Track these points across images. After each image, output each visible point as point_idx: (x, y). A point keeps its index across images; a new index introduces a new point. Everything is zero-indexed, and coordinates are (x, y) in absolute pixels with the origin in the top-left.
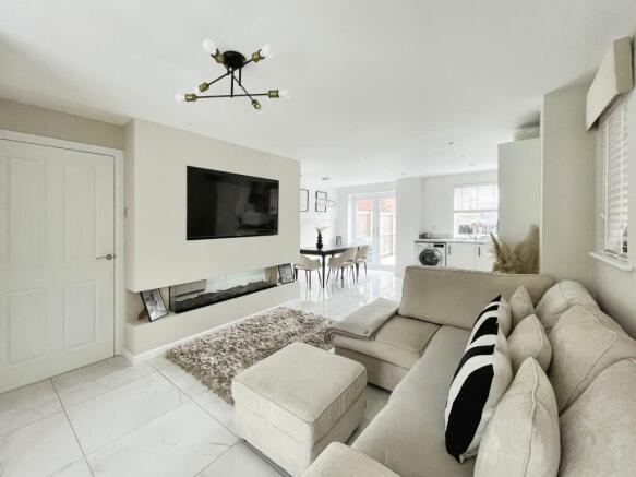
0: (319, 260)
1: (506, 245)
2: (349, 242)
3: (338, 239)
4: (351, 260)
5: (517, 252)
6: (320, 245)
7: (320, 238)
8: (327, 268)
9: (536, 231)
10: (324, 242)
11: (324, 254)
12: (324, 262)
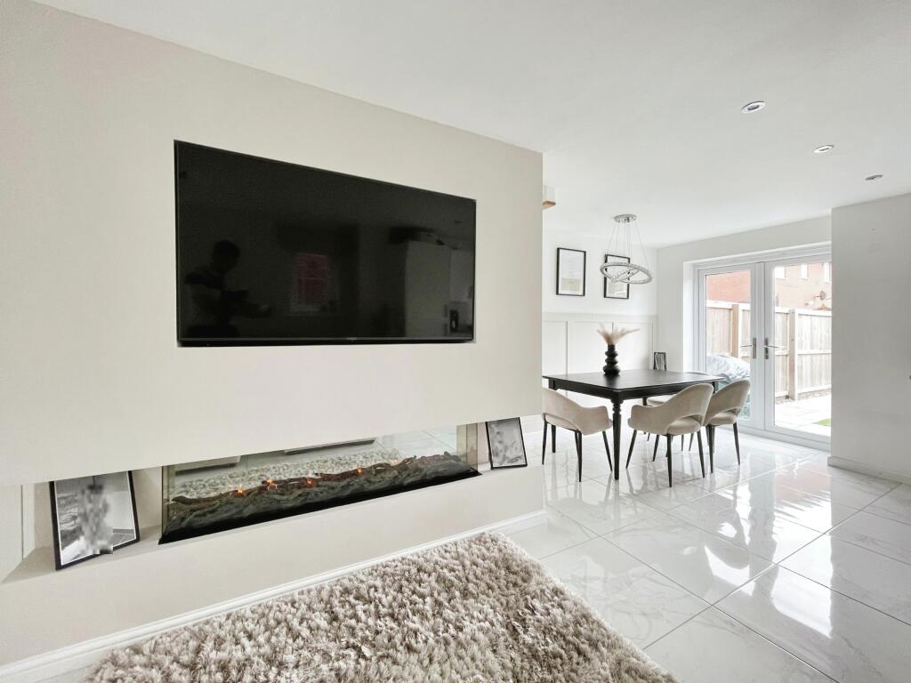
0: (604, 409)
2: (685, 370)
3: (658, 361)
4: (696, 418)
6: (611, 371)
7: (611, 354)
8: (626, 431)
10: (622, 364)
11: (617, 397)
12: (617, 417)
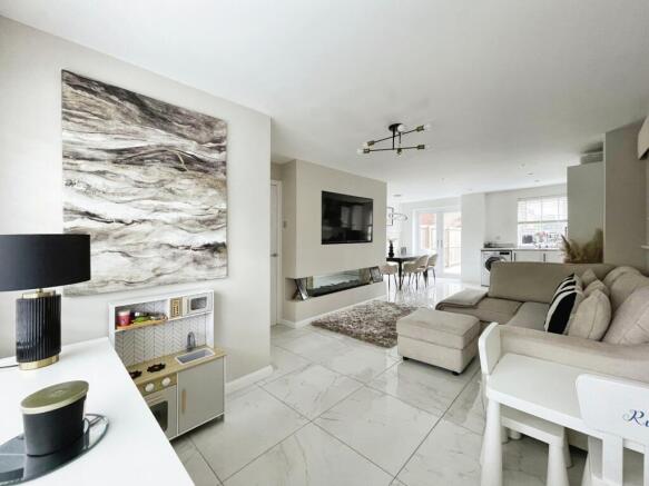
0: (396, 266)
1: (575, 244)
2: (414, 253)
3: (403, 250)
5: (585, 250)
6: (391, 254)
7: (391, 248)
9: (600, 234)
11: (400, 261)
12: (401, 268)
